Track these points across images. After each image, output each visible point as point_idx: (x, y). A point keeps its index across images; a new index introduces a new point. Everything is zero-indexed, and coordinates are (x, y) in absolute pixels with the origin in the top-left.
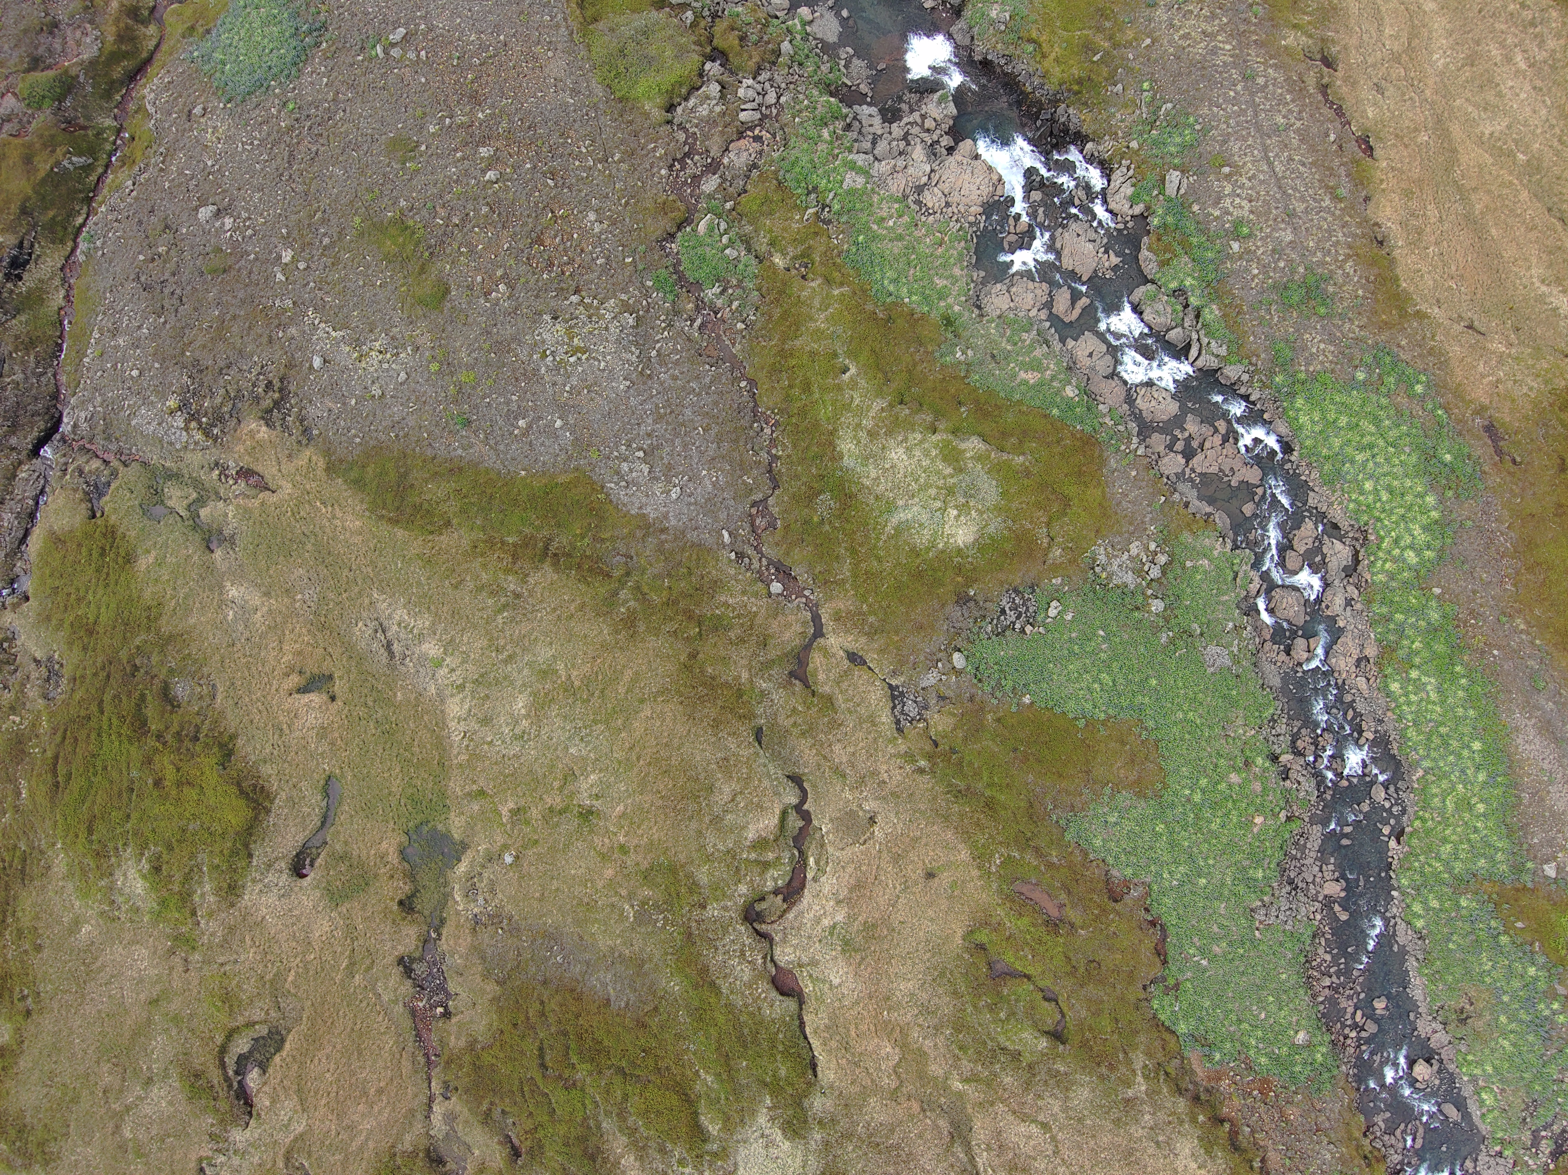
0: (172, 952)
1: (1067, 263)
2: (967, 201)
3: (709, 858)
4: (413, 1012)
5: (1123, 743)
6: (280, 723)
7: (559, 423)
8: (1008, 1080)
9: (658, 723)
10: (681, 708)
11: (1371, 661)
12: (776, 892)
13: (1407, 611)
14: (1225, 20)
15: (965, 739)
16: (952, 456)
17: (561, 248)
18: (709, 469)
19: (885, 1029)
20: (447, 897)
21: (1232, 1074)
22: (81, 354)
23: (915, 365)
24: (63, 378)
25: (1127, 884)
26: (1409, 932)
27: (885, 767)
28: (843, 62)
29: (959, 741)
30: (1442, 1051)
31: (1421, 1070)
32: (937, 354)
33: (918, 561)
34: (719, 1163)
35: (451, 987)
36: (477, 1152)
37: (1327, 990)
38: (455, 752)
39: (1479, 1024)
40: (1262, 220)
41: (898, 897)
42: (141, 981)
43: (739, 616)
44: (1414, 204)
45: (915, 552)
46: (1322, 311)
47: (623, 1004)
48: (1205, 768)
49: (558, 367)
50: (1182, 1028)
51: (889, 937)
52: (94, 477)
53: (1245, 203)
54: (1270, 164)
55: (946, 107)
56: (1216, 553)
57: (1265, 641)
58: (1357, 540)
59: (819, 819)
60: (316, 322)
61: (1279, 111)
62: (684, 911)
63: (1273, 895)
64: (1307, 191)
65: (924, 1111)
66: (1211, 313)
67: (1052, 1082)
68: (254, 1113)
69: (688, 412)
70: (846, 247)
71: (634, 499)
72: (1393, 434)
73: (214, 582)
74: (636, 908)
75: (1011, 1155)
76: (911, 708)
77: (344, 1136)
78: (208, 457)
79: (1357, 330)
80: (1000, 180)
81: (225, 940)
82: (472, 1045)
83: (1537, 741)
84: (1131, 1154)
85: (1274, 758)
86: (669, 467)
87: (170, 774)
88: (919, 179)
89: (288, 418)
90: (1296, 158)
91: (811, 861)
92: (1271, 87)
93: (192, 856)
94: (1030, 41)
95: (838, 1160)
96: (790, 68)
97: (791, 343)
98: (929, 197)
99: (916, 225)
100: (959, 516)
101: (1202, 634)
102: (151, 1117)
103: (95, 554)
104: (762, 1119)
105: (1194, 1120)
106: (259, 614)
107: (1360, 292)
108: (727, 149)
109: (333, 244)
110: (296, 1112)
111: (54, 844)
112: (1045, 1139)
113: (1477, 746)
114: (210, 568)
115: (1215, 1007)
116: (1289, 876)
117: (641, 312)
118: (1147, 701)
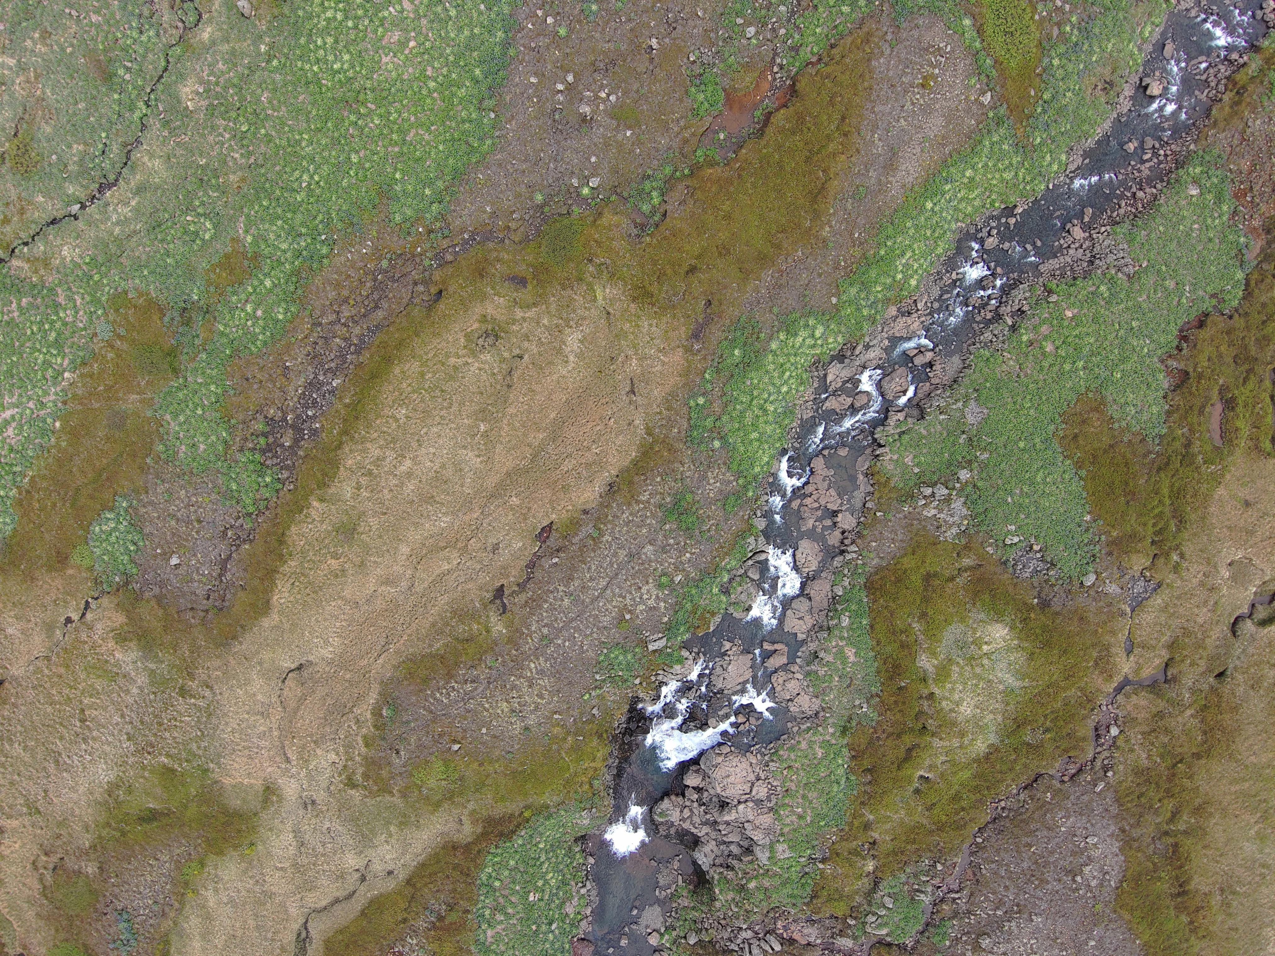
1: (748, 675)
2: (748, 767)
5: (1076, 437)
7: (1091, 942)
11: (899, 306)
13: (858, 308)
14: (512, 678)
15: (1141, 540)
16: (943, 672)
18: (1059, 826)
23: (891, 734)
25: (1169, 372)
26: (1070, 159)
27: (1194, 580)
28: (669, 891)
29: (1145, 542)
30: (1135, 82)
31: (1155, 89)
33: (1038, 651)
39: (1107, 71)
40: (648, 572)
43: (1152, 744)
44: (571, 480)
45: (1032, 656)
46: (689, 497)
48: (1057, 373)
50: (1240, 275)
53: (644, 590)
54: (604, 590)
55: (668, 809)
56: (895, 457)
58: (818, 368)
61: (560, 605)
63: (1108, 268)
64: (607, 555)
66: (729, 563)
69: (1025, 864)
70: (833, 829)
71: (1113, 863)
72: (744, 398)
76: (1139, 587)
79: (686, 465)
83: (904, 166)
85: (1014, 328)
90: (588, 575)
92: (545, 621)
94: (591, 786)
96: (707, 930)
97: (930, 826)
98: (761, 793)
99: (787, 790)
100: (986, 642)
101: (963, 432)
107: (659, 479)
108: (809, 944)
113: (930, 205)
115: (1211, 262)
116: (1088, 266)
117: (973, 936)
118: (1037, 440)
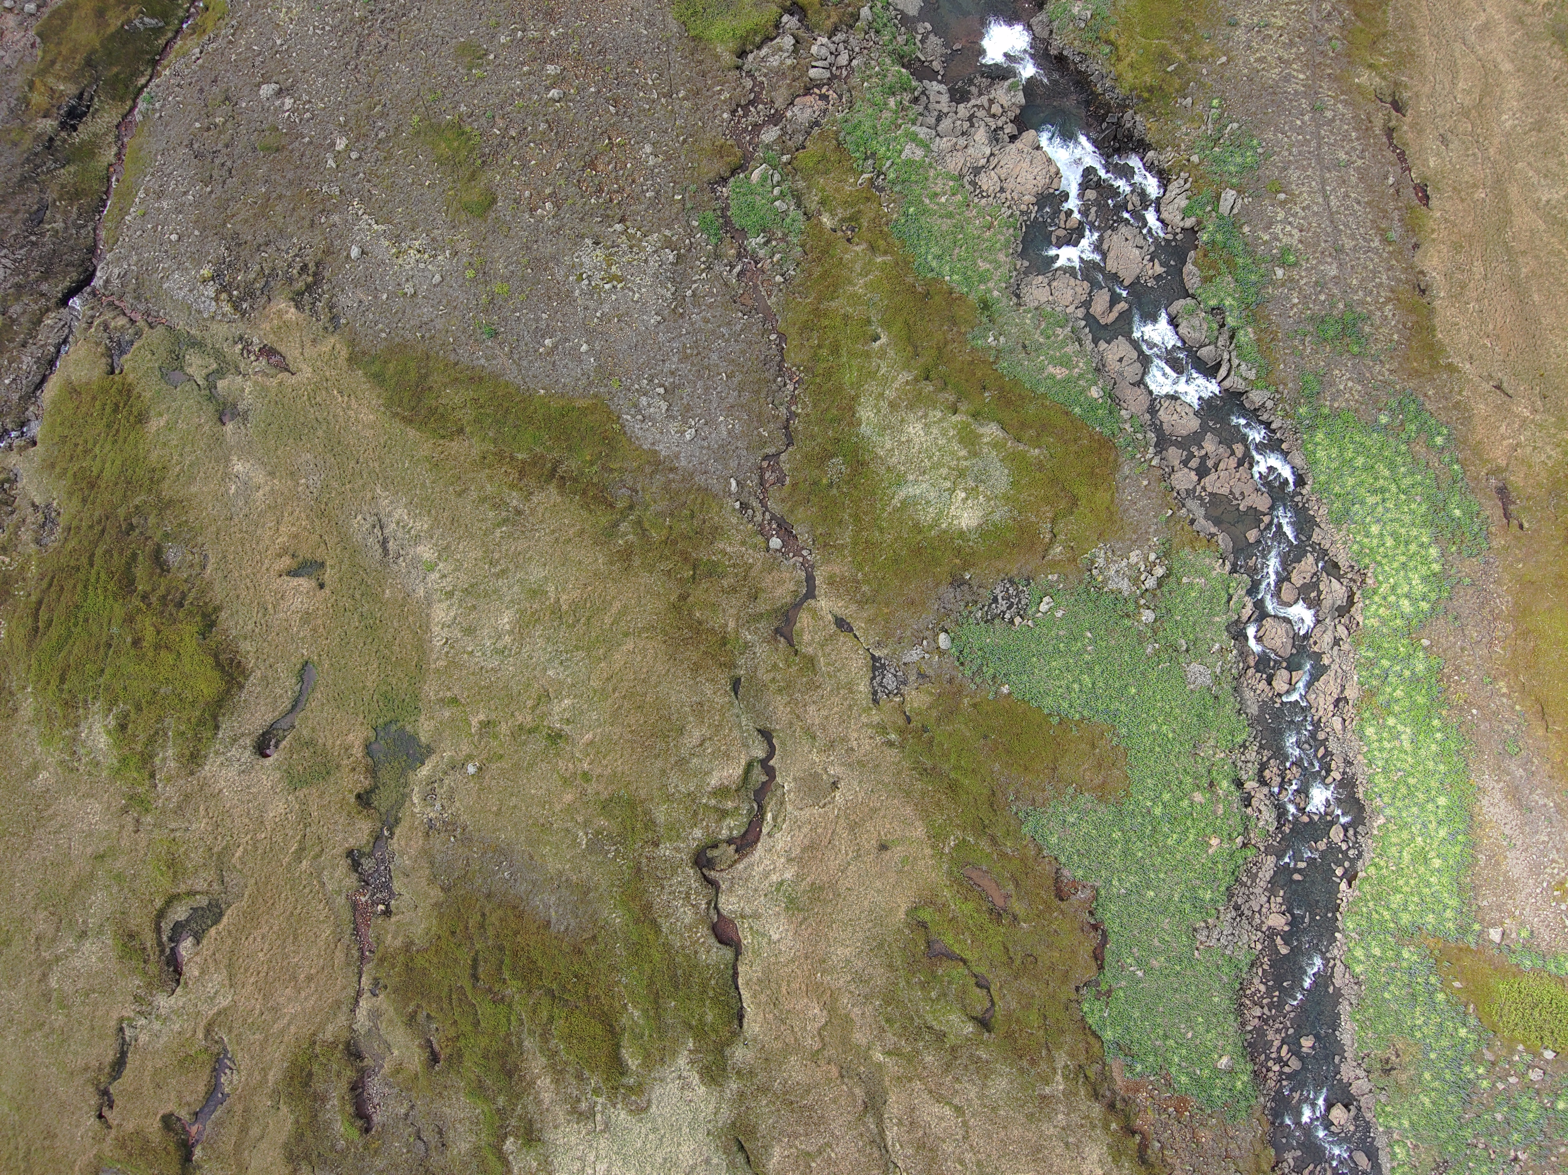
0: (125, 811)
1: (1111, 266)
2: (1023, 189)
3: (669, 798)
4: (355, 906)
5: (1094, 746)
6: (265, 602)
7: (584, 348)
8: (929, 1059)
9: (639, 659)
10: (664, 647)
11: (1350, 703)
12: (730, 841)
13: (1394, 659)
14: (1302, 49)
15: (939, 719)
16: (969, 439)
17: (614, 174)
18: (727, 416)
19: (815, 990)
20: (405, 797)
21: (1150, 1087)
22: (124, 211)
23: (946, 344)
24: (103, 234)
25: (1075, 885)
26: (1347, 975)
27: (856, 735)
28: (919, 37)
29: (933, 720)
30: (1362, 1099)
32: (969, 336)
33: (919, 538)
34: (633, 1098)
35: (396, 886)
36: (396, 1053)
37: (1256, 1020)
38: (435, 657)
39: (1403, 1078)
40: (1310, 251)
41: (849, 864)
42: (90, 834)
43: (734, 566)
44: (1461, 258)
45: (917, 528)
46: (1356, 349)
47: (562, 928)
48: (1170, 782)
49: (593, 291)
50: (1108, 1035)
51: (834, 902)
52: (118, 334)
53: (1295, 232)
54: (1326, 197)
55: (1015, 96)
56: (1213, 573)
57: (1249, 667)
58: (1355, 581)
59: (783, 777)
60: (360, 213)
61: (1343, 147)
62: (636, 847)
63: (1218, 918)
64: (1358, 229)
65: (842, 1077)
66: (1246, 335)
67: (972, 1067)
68: (182, 981)
69: (715, 356)
70: (895, 216)
71: (648, 434)
72: (1407, 482)
73: (221, 454)
74: (590, 836)
75: (921, 1133)
76: (890, 681)
77: (267, 1016)
78: (233, 330)
79: (1387, 373)
80: (1058, 173)
81: (180, 807)
82: (408, 946)
83: (1502, 805)
84: (1039, 1151)
85: (1239, 784)
86: (688, 408)
87: (149, 635)
88: (977, 160)
89: (318, 303)
90: (1353, 195)
91: (769, 816)
92: (1338, 122)
93: (160, 719)
94: (1108, 42)
95: (750, 1112)
96: (866, 33)
97: (826, 303)
98: (985, 180)
99: (968, 205)
100: (967, 499)
101: (1187, 651)
102: (79, 971)
103: (108, 410)
104: (682, 1061)
105: (1106, 1127)
106: (261, 492)
107: (1395, 337)
108: (792, 103)
109: (388, 138)
110: (224, 986)
111: (24, 688)
112: (957, 1123)
113: (1442, 801)
114: (218, 440)
115: (1143, 1019)
116: (1236, 902)
117: (682, 251)
118: (1123, 708)
